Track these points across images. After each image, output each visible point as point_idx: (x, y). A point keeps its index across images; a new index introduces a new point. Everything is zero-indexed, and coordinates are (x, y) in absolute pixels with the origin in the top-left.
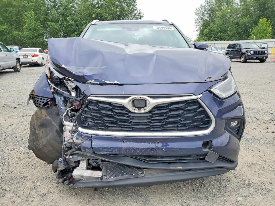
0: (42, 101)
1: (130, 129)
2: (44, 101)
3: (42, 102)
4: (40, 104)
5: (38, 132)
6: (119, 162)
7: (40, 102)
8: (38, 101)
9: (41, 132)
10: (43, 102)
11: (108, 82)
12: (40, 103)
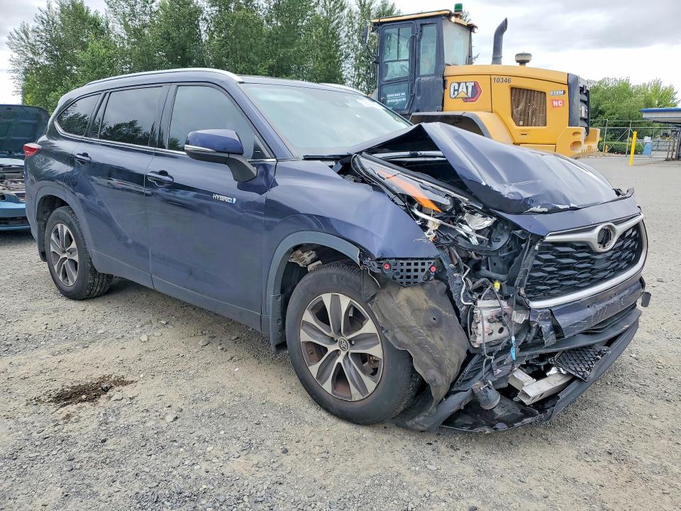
0: (420, 267)
1: (587, 284)
2: (423, 267)
3: (420, 270)
4: (416, 277)
5: (432, 342)
6: (573, 346)
7: (416, 270)
8: (409, 271)
9: (437, 339)
10: (423, 270)
11: (561, 207)
12: (416, 274)
